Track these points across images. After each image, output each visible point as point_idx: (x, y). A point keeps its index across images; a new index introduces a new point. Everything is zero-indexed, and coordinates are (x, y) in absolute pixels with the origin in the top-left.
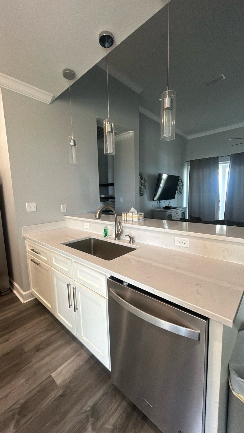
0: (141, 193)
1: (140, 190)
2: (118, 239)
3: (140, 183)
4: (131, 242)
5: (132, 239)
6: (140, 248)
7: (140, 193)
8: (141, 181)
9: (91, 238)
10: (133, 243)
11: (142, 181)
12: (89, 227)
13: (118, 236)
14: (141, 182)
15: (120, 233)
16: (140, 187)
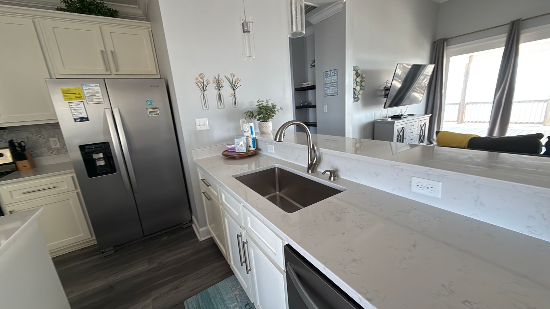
0: (356, 96)
1: (354, 93)
2: (312, 172)
3: (354, 83)
4: (332, 178)
5: (334, 174)
6: (346, 190)
7: (354, 97)
8: (356, 79)
9: (275, 167)
10: (334, 180)
11: (358, 80)
12: (275, 151)
13: (312, 167)
14: (356, 81)
15: (314, 162)
16: (354, 89)
